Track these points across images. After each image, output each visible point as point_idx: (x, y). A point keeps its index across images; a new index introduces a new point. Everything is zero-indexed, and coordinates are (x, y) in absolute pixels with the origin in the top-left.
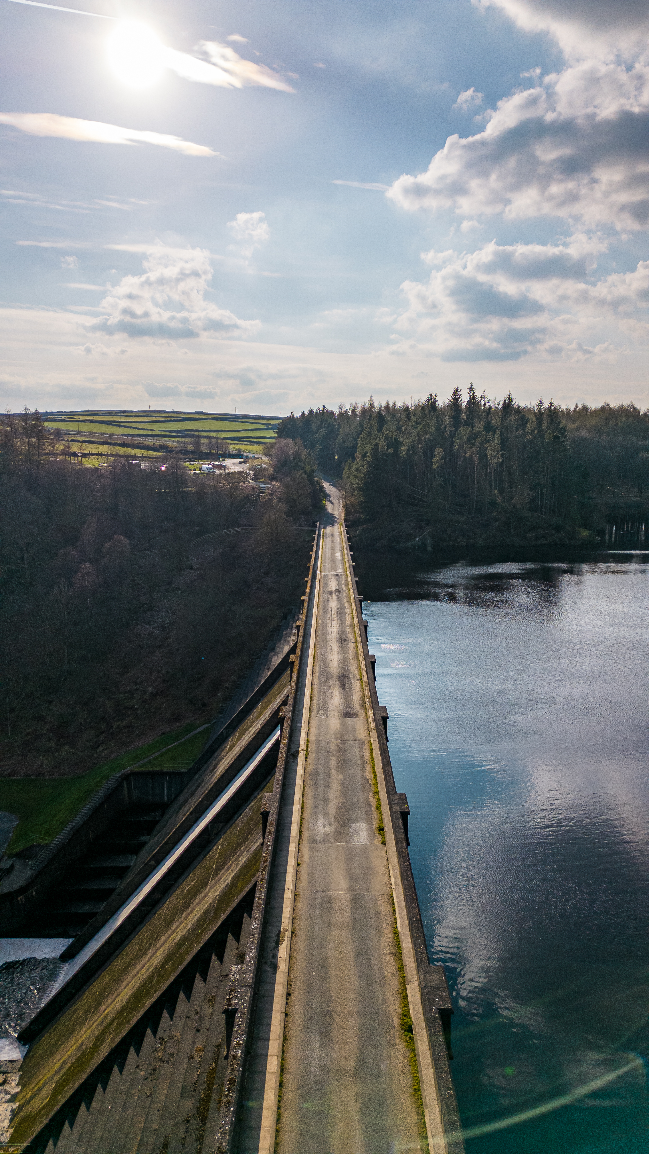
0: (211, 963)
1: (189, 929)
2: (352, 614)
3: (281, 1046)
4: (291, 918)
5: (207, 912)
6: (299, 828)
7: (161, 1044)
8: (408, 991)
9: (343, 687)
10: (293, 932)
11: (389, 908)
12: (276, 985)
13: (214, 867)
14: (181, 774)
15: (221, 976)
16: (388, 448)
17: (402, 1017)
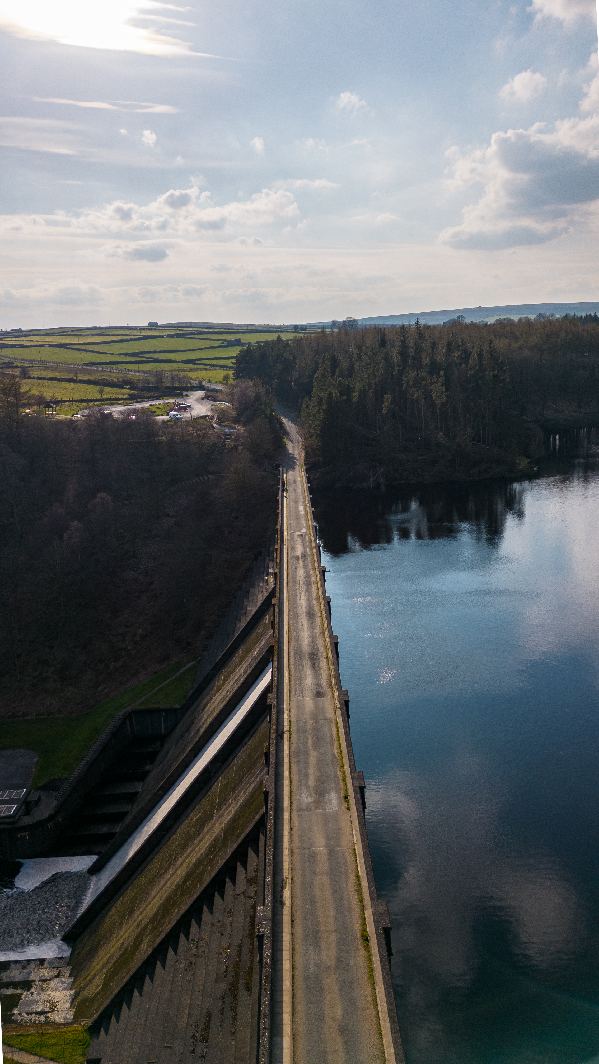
0: (226, 884)
1: (202, 854)
2: (317, 583)
3: (291, 954)
4: (290, 869)
5: (216, 840)
6: (289, 800)
7: (194, 944)
8: (366, 915)
9: (313, 666)
10: (292, 879)
11: (353, 858)
12: (284, 916)
13: (217, 802)
14: (176, 710)
15: (236, 895)
16: (341, 396)
17: (362, 932)
